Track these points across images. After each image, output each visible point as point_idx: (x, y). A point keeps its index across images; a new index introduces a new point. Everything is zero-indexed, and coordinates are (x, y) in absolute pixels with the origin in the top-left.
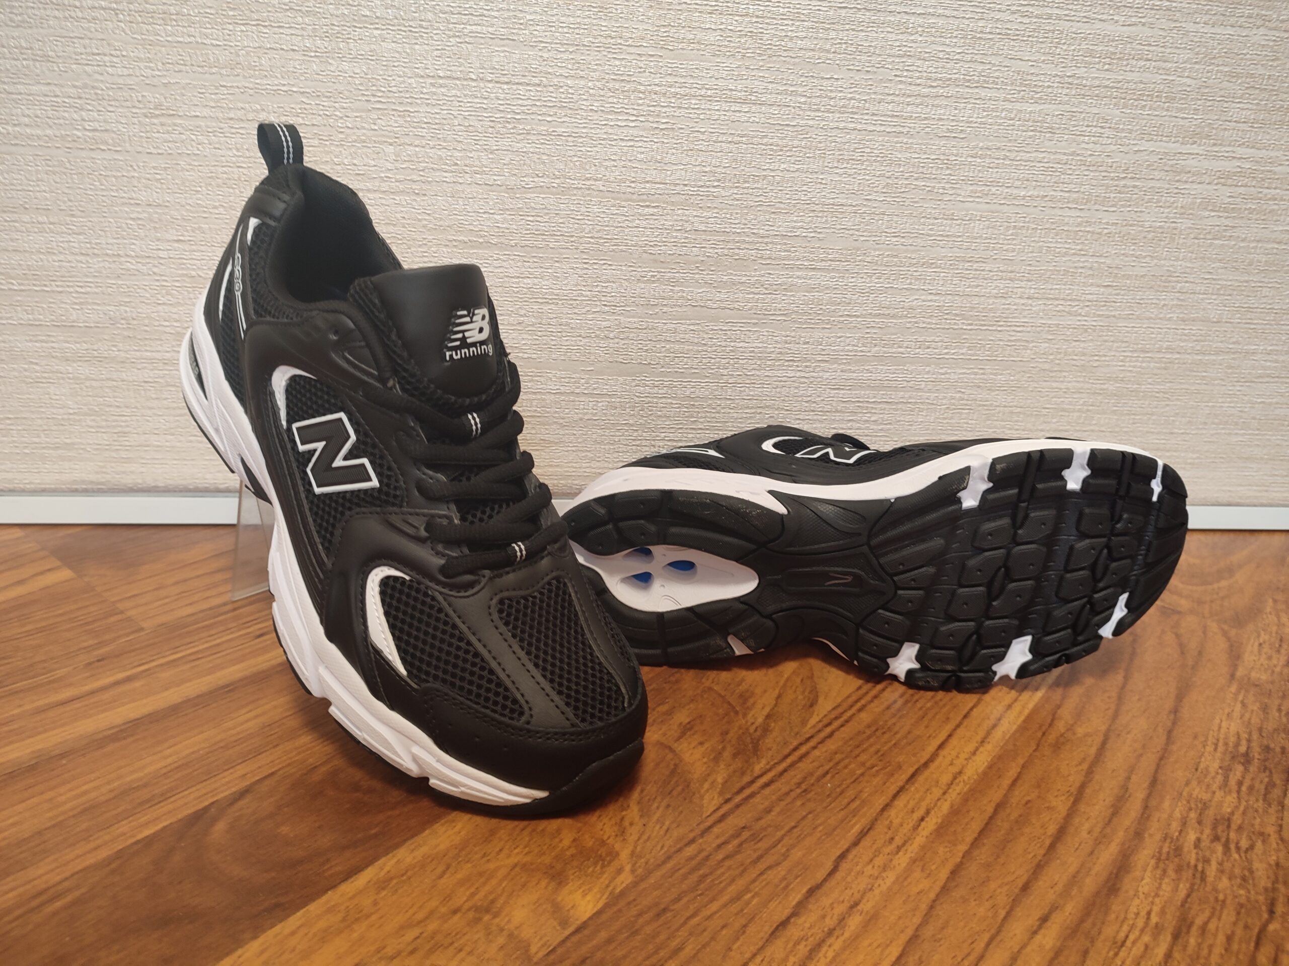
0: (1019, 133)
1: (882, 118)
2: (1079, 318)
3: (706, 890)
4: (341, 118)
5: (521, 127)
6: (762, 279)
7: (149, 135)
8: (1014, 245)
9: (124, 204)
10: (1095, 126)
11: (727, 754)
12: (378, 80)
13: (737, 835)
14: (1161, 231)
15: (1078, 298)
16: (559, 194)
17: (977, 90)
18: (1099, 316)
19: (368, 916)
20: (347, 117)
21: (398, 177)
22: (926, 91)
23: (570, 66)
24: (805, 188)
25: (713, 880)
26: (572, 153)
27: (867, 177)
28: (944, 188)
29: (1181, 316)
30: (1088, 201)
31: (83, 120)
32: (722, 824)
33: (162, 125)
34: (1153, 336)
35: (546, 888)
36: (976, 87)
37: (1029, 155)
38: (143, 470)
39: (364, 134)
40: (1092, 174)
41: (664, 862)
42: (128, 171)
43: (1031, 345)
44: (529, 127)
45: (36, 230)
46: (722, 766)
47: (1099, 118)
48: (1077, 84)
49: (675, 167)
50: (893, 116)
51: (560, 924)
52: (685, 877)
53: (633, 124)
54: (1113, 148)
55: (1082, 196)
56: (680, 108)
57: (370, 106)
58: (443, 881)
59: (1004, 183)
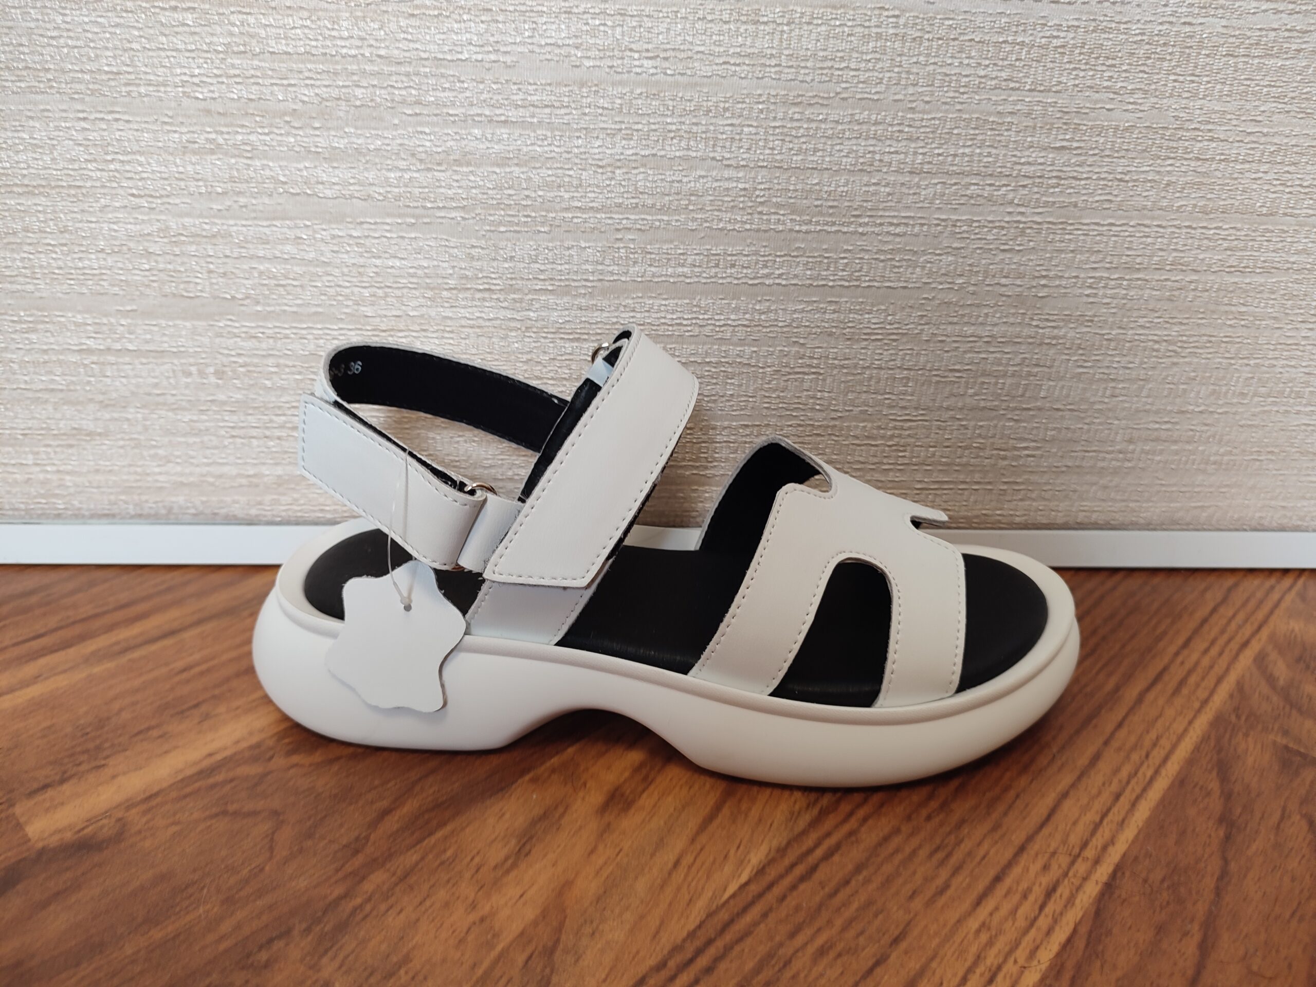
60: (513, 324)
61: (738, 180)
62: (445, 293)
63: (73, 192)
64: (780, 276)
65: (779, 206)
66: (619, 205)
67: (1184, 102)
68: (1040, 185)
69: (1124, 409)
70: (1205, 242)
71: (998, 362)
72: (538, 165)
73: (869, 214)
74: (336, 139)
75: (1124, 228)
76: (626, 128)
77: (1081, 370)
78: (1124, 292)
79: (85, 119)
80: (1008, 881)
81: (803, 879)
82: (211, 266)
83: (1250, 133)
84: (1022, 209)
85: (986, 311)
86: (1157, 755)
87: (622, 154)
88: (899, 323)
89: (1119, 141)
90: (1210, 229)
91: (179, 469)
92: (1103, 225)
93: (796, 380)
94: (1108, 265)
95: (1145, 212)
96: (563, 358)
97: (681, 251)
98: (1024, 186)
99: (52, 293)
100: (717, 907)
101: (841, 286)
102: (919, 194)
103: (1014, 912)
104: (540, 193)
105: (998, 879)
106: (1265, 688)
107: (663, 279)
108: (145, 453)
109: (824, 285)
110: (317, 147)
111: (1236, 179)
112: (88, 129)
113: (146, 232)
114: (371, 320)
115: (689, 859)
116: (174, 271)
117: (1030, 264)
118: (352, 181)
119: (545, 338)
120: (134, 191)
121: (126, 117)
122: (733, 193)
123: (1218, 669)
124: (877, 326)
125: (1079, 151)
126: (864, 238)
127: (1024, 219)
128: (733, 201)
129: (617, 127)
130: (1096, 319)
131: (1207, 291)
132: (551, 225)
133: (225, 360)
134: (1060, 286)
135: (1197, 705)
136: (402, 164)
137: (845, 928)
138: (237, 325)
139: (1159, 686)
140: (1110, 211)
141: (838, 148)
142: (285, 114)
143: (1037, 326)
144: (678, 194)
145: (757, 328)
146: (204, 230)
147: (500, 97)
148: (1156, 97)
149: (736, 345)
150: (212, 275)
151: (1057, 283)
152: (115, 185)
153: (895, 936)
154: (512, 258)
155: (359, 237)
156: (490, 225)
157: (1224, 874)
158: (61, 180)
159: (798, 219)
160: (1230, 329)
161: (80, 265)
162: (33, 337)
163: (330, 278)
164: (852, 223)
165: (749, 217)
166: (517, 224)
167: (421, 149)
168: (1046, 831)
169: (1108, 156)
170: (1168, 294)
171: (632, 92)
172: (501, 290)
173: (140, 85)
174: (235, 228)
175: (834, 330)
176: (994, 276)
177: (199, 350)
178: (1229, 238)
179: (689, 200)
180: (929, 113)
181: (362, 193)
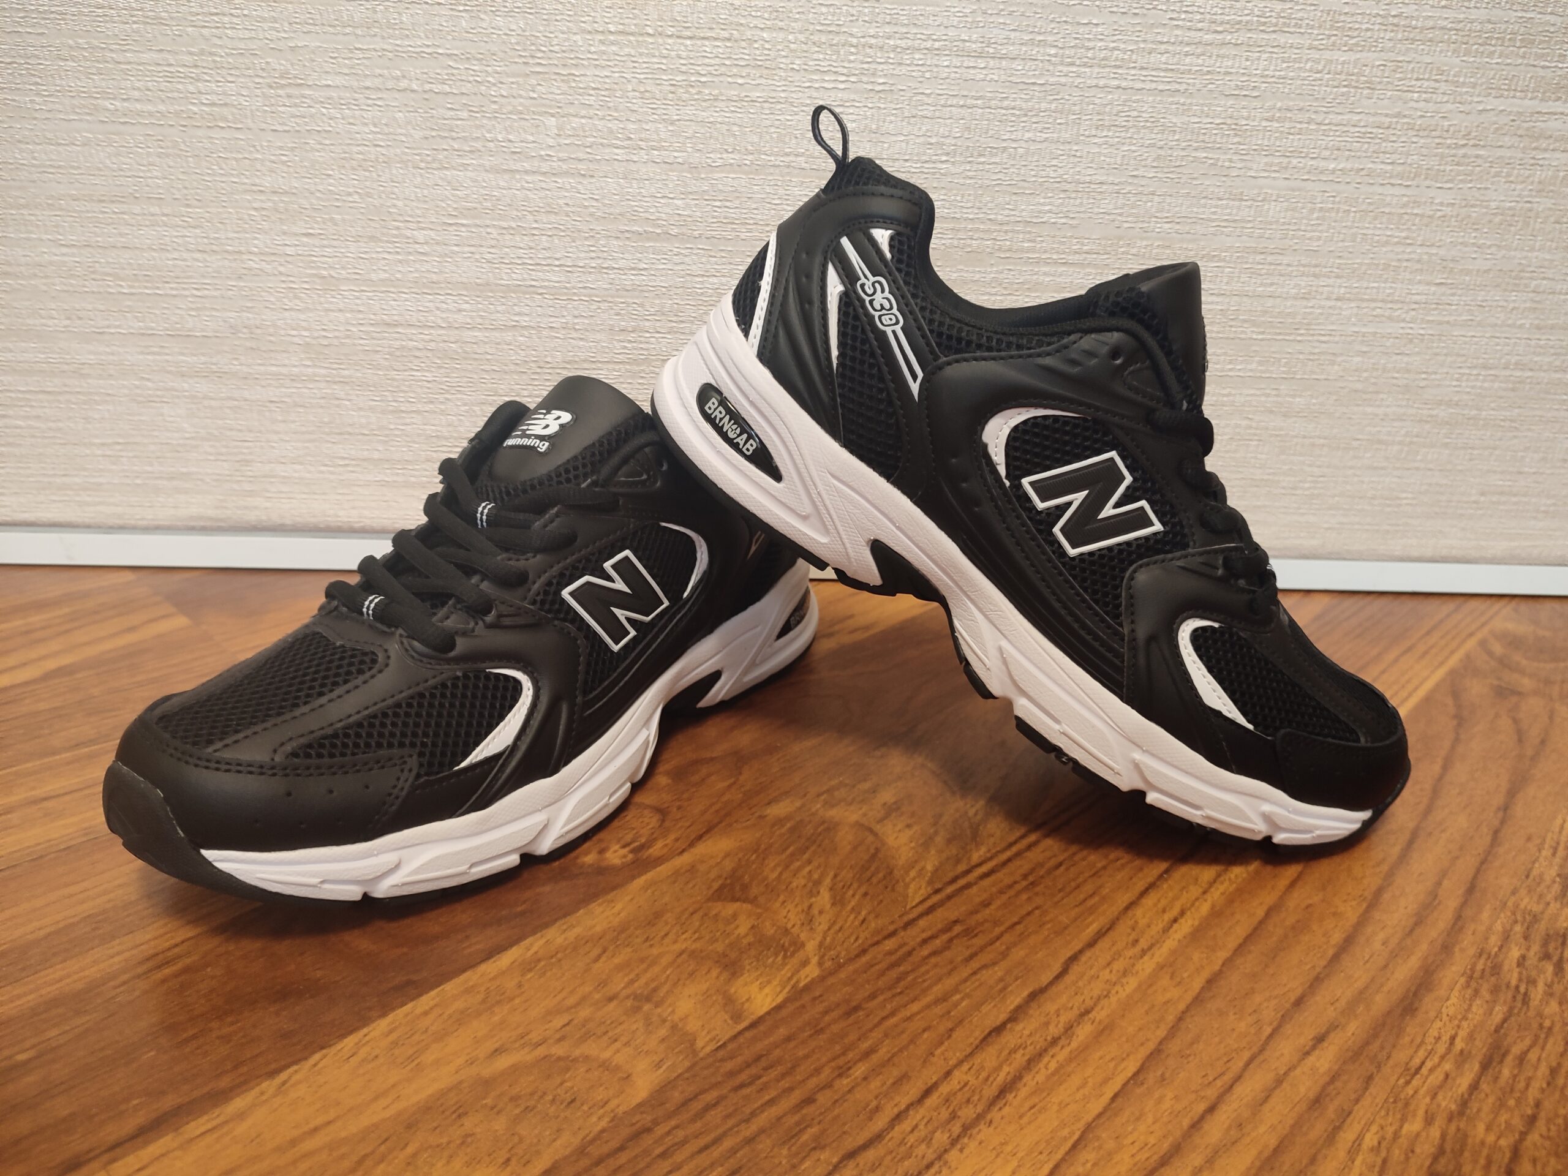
0: (1329, 89)
1: (1153, 73)
2: (1402, 325)
3: (907, 988)
4: (494, 85)
5: (707, 92)
6: (1001, 276)
7: (273, 109)
8: (1321, 231)
9: (246, 191)
10: (1428, 80)
11: (939, 839)
12: (537, 37)
13: (948, 929)
14: (1511, 213)
15: (1402, 299)
16: (751, 173)
17: (1274, 36)
18: (1428, 321)
19: (511, 999)
20: (502, 83)
21: (560, 155)
22: (1208, 37)
23: (766, 15)
24: (1054, 162)
25: (915, 979)
26: (768, 123)
27: (1133, 148)
28: (1231, 161)
29: (1536, 322)
30: (1417, 175)
31: (200, 93)
32: (930, 916)
33: (289, 96)
34: (1498, 348)
35: (717, 978)
36: (1274, 32)
37: (1340, 117)
38: (268, 505)
39: (521, 104)
40: (1422, 141)
41: (858, 956)
42: (251, 152)
43: (1339, 359)
44: (715, 92)
45: (147, 223)
46: (933, 852)
47: (1431, 70)
48: (1404, 26)
49: (894, 138)
50: (1167, 70)
51: (732, 1018)
52: (882, 973)
53: (842, 86)
54: (1450, 106)
55: (1408, 169)
56: (900, 64)
57: (528, 70)
58: (599, 964)
59: (1308, 153)
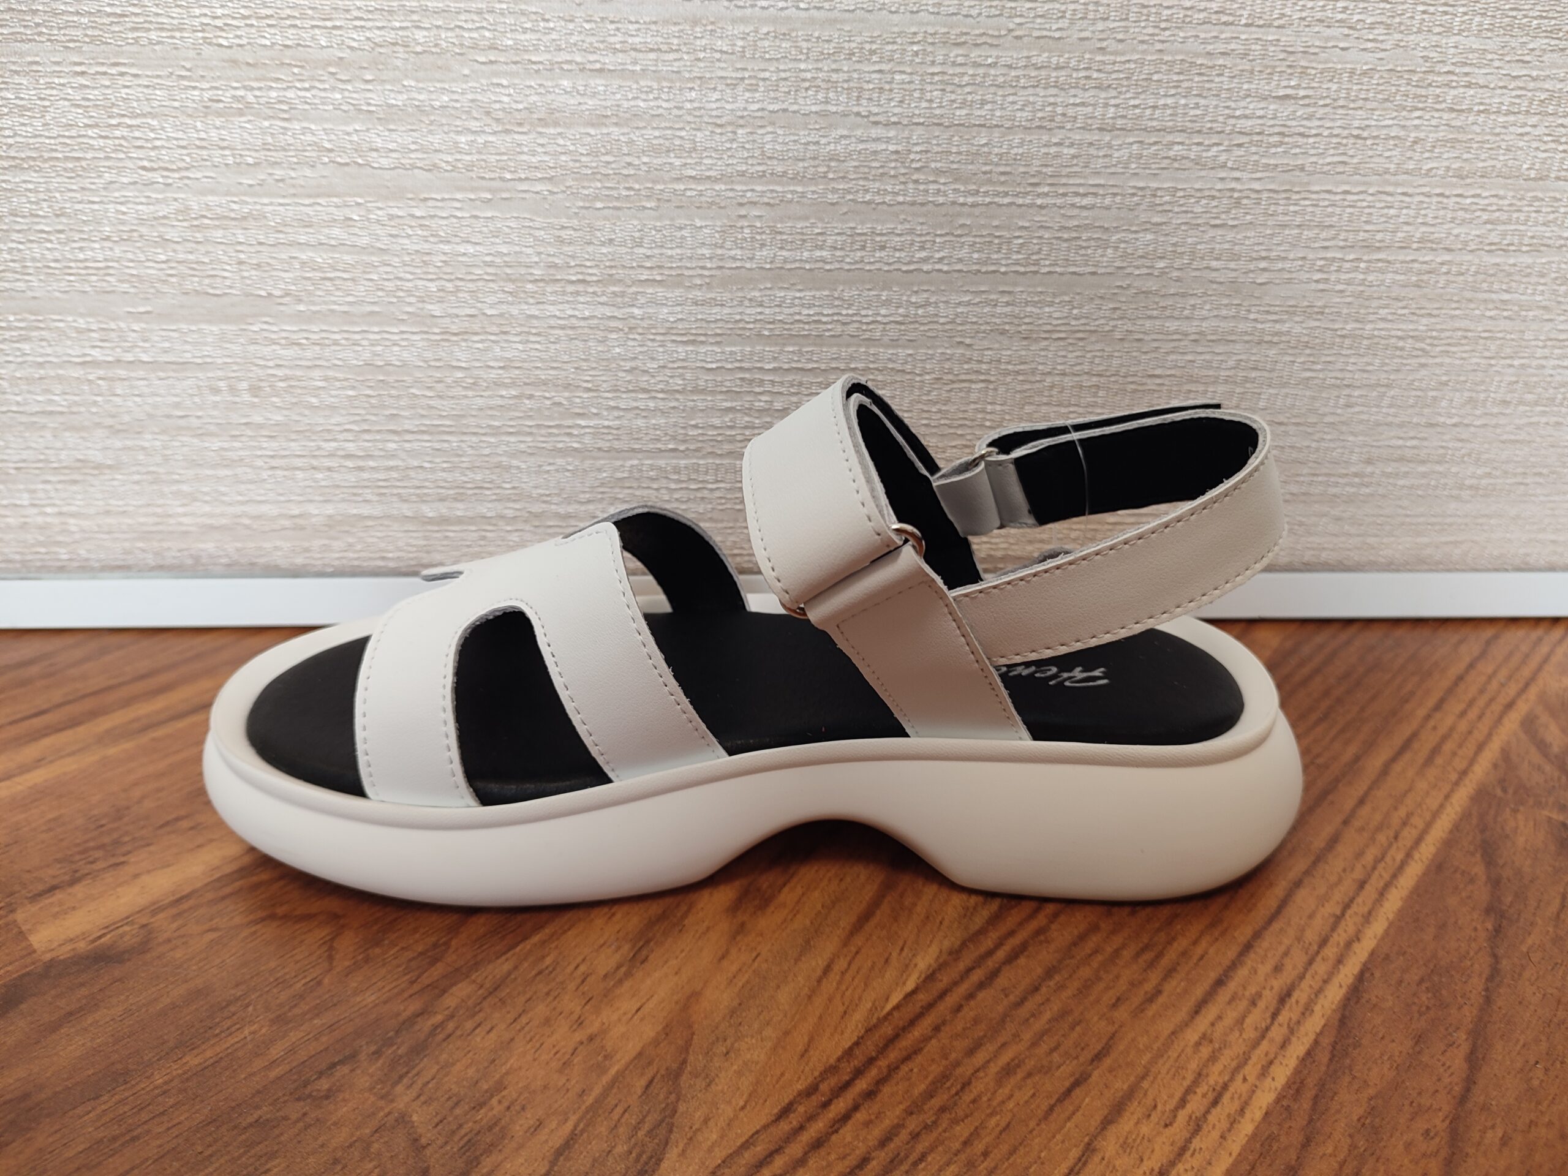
60: (613, 324)
61: (888, 140)
62: (529, 286)
63: (70, 165)
64: (941, 260)
65: (939, 172)
66: (742, 174)
67: (1435, 38)
68: (1258, 144)
69: (1361, 422)
70: (1461, 213)
71: (1208, 365)
72: (641, 124)
73: (1049, 182)
74: (392, 95)
75: (1361, 197)
76: (750, 77)
77: (1308, 374)
78: (1361, 277)
79: (83, 73)
80: (1232, 986)
81: (981, 986)
82: (242, 256)
83: (1515, 77)
84: (1237, 174)
85: (1192, 302)
86: (1408, 835)
87: (745, 109)
88: (1087, 318)
89: (1355, 87)
90: (1467, 197)
91: (207, 509)
92: (1336, 193)
93: (961, 390)
94: (1342, 244)
95: (1387, 176)
96: (676, 366)
97: (819, 231)
98: (1240, 145)
99: (48, 291)
100: (878, 1019)
101: (1016, 272)
102: (1110, 156)
103: (1240, 1021)
104: (645, 159)
105: (1220, 983)
106: (1535, 757)
107: (797, 265)
108: (166, 490)
109: (994, 272)
110: (369, 104)
111: (1498, 134)
112: (87, 87)
113: (161, 214)
114: (439, 321)
115: (841, 964)
116: (197, 263)
117: (1247, 242)
118: (413, 147)
119: (653, 340)
120: (146, 163)
121: (134, 71)
122: (882, 157)
123: (1479, 735)
124: (1060, 322)
125: (1307, 101)
126: (1044, 212)
127: (1239, 187)
128: (882, 167)
129: (739, 75)
130: (1327, 311)
131: (1463, 274)
132: (659, 200)
133: (261, 373)
134: (1283, 269)
135: (1454, 777)
136: (474, 125)
137: (1034, 1044)
138: (275, 329)
139: (1407, 756)
140: (1344, 176)
141: (1011, 98)
142: (329, 64)
143: (1255, 320)
144: (814, 158)
145: (912, 326)
146: (233, 210)
147: (593, 39)
148: (1401, 32)
149: (887, 346)
150: (243, 268)
151: (1280, 265)
152: (122, 156)
153: (1096, 1051)
154: (611, 241)
155: (423, 217)
156: (584, 201)
157: (1494, 973)
158: (56, 150)
159: (962, 189)
160: (1490, 322)
161: (81, 256)
162: (26, 347)
163: (389, 269)
164: (1027, 193)
165: (902, 187)
166: (617, 199)
167: (497, 106)
168: (1276, 926)
169: (1342, 107)
170: (1414, 278)
171: (756, 32)
172: (599, 281)
173: (149, 30)
174: (271, 208)
175: (1007, 327)
176: (1202, 258)
177: (229, 360)
178: (1489, 208)
179: (828, 166)
180: (1123, 54)
181: (427, 162)
